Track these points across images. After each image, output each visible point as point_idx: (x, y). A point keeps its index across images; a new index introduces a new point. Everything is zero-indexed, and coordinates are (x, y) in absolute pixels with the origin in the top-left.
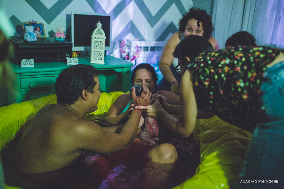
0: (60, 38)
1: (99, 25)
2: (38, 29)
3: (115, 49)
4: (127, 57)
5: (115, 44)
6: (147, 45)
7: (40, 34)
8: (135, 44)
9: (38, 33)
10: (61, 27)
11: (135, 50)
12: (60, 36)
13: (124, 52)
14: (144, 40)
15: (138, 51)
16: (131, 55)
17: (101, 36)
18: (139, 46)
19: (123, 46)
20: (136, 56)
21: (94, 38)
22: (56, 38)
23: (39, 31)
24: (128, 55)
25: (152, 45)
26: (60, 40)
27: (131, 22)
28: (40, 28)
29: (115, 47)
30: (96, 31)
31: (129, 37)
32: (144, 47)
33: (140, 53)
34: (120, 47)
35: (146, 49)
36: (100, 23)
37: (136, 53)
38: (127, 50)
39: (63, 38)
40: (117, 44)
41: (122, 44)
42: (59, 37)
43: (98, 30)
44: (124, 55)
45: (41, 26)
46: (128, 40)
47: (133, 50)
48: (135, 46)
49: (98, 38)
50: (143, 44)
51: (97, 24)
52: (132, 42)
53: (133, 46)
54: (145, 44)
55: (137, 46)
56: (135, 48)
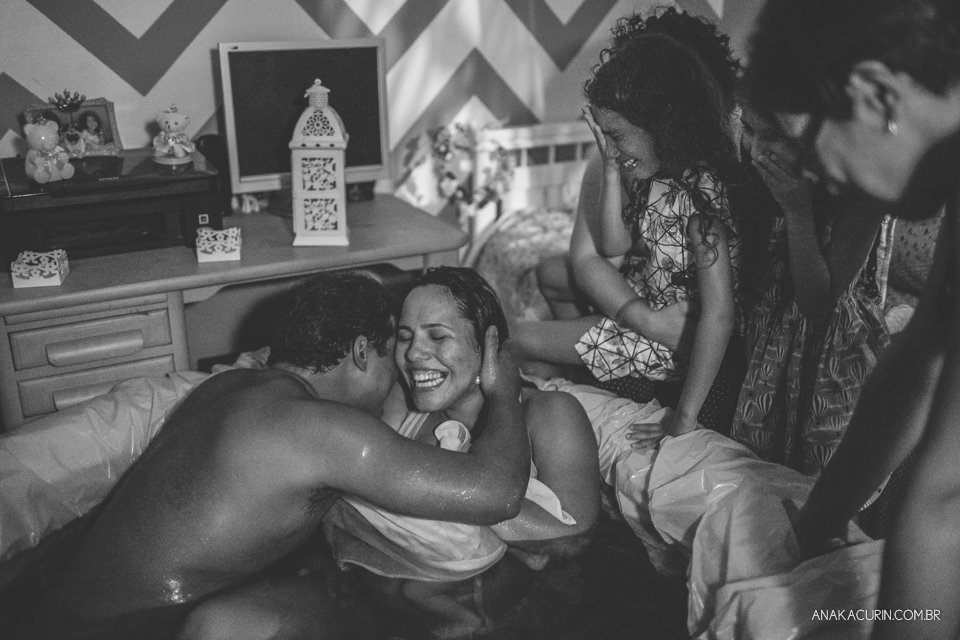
0: (171, 155)
1: (318, 92)
2: (89, 124)
3: (418, 164)
4: (460, 194)
5: (412, 145)
6: (540, 143)
7: (100, 143)
8: (493, 142)
9: (93, 138)
10: (175, 110)
11: (494, 166)
12: (172, 148)
13: (451, 176)
14: (531, 121)
15: (504, 167)
16: (481, 181)
17: (325, 140)
18: (508, 146)
19: (447, 152)
20: (499, 187)
21: (299, 149)
23: (97, 131)
24: (468, 186)
25: (565, 140)
26: (173, 162)
27: (476, 56)
28: (97, 119)
29: (417, 157)
30: (307, 119)
31: (470, 114)
32: (531, 151)
33: (512, 175)
34: (434, 156)
35: (539, 155)
36: (322, 84)
37: (499, 177)
38: (465, 166)
39: (181, 154)
40: (424, 147)
41: (442, 143)
42: (165, 151)
43: (312, 114)
44: (451, 187)
45: (101, 112)
46: (465, 128)
47: (486, 163)
48: (492, 147)
49: (313, 145)
50: (524, 139)
51: (309, 91)
52: (479, 136)
53: (483, 151)
54: (533, 137)
55: (500, 149)
56: (492, 156)
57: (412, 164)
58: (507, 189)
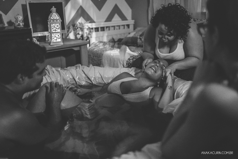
1: (54, 9)
3: (70, 32)
4: (81, 38)
5: (69, 28)
6: (97, 26)
8: (87, 26)
10: (19, 15)
11: (88, 32)
13: (79, 34)
14: (94, 22)
15: (90, 32)
16: (85, 35)
18: (91, 27)
19: (77, 29)
20: (90, 36)
22: (15, 25)
24: (82, 36)
25: (102, 26)
26: (19, 27)
27: (81, 7)
29: (70, 31)
31: (81, 20)
32: (95, 28)
33: (92, 33)
34: (74, 30)
35: (97, 29)
36: (54, 7)
37: (89, 34)
38: (80, 33)
39: (21, 25)
40: (71, 28)
41: (76, 27)
42: (18, 24)
44: (79, 36)
46: (81, 23)
47: (86, 31)
48: (87, 27)
50: (94, 26)
51: (52, 9)
52: (84, 25)
53: (85, 28)
54: (95, 25)
55: (89, 28)
56: (87, 29)
57: (69, 33)
58: (91, 37)
